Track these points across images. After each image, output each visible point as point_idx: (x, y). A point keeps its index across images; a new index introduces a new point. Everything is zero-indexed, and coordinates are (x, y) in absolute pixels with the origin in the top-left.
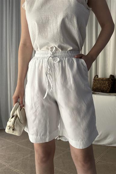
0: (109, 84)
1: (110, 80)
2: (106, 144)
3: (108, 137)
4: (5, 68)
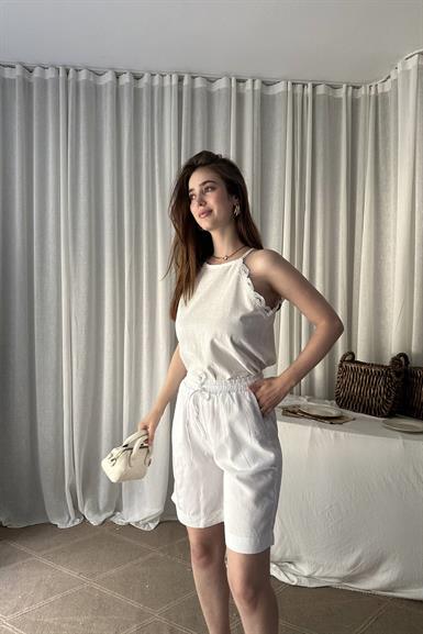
0: (388, 390)
1: (390, 376)
2: (377, 590)
3: (383, 568)
4: (52, 328)
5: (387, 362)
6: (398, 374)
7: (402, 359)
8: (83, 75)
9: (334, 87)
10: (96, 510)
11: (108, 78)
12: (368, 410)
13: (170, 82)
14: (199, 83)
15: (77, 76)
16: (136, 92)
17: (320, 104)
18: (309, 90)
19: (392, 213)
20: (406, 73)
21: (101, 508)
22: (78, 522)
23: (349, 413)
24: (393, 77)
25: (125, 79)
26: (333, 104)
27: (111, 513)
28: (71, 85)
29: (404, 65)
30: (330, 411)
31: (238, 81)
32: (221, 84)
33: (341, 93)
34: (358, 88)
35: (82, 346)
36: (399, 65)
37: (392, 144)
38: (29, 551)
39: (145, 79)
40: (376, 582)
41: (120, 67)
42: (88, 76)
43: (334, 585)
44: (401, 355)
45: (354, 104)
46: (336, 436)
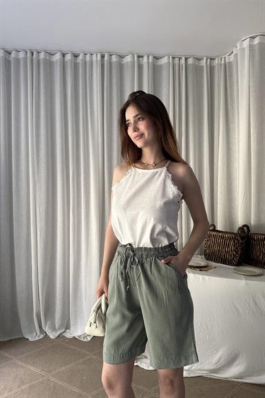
0: (236, 248)
1: (238, 240)
2: (232, 378)
3: (236, 363)
4: (24, 213)
5: (236, 231)
6: (242, 238)
7: (245, 229)
8: (42, 55)
9: (199, 59)
10: (54, 329)
11: (58, 57)
12: (224, 261)
13: (96, 58)
14: (114, 59)
15: (38, 56)
16: (75, 64)
17: (190, 69)
18: (183, 61)
19: (237, 136)
20: (243, 50)
21: (57, 326)
22: (42, 336)
23: (213, 264)
24: (235, 53)
25: (68, 57)
26: (198, 70)
27: (63, 330)
28: (35, 61)
29: (241, 45)
30: (200, 262)
31: (139, 57)
32: (128, 59)
33: (203, 63)
34: (214, 59)
35: (43, 224)
36: (238, 45)
37: (235, 93)
38: (10, 356)
39: (81, 57)
40: (231, 373)
41: (65, 50)
42: (45, 56)
43: (204, 375)
44: (244, 226)
45: (212, 69)
46: (203, 279)
